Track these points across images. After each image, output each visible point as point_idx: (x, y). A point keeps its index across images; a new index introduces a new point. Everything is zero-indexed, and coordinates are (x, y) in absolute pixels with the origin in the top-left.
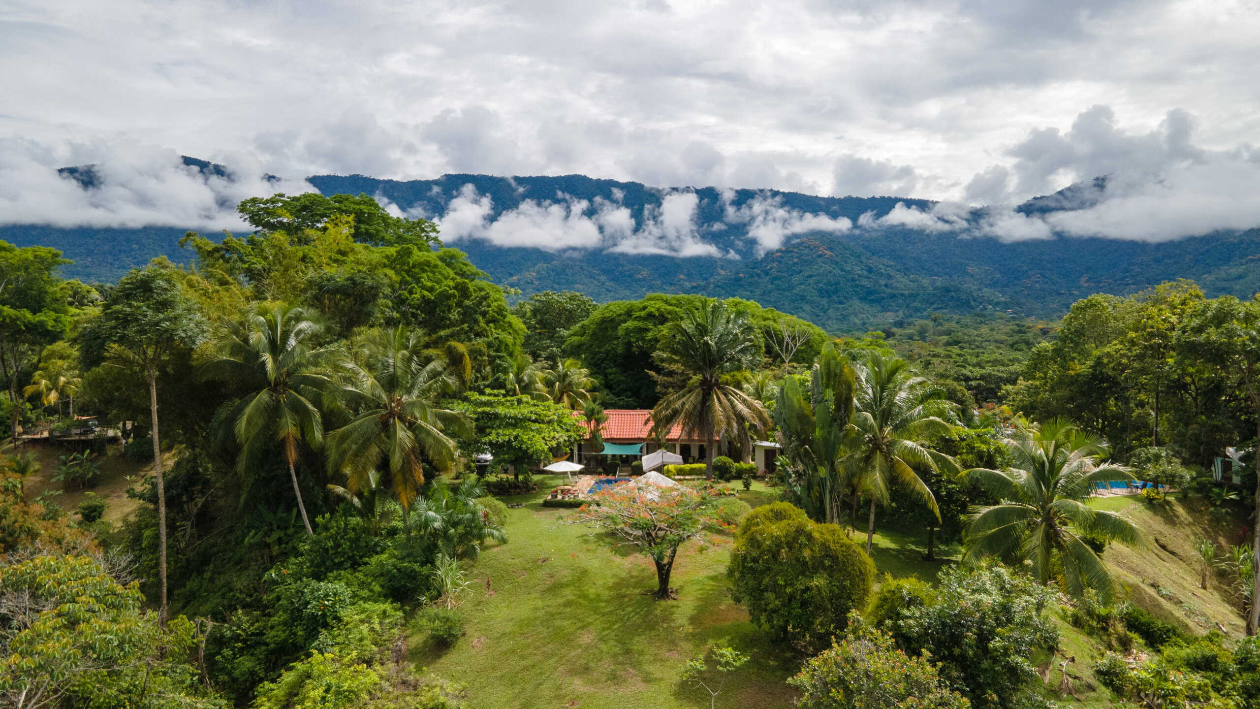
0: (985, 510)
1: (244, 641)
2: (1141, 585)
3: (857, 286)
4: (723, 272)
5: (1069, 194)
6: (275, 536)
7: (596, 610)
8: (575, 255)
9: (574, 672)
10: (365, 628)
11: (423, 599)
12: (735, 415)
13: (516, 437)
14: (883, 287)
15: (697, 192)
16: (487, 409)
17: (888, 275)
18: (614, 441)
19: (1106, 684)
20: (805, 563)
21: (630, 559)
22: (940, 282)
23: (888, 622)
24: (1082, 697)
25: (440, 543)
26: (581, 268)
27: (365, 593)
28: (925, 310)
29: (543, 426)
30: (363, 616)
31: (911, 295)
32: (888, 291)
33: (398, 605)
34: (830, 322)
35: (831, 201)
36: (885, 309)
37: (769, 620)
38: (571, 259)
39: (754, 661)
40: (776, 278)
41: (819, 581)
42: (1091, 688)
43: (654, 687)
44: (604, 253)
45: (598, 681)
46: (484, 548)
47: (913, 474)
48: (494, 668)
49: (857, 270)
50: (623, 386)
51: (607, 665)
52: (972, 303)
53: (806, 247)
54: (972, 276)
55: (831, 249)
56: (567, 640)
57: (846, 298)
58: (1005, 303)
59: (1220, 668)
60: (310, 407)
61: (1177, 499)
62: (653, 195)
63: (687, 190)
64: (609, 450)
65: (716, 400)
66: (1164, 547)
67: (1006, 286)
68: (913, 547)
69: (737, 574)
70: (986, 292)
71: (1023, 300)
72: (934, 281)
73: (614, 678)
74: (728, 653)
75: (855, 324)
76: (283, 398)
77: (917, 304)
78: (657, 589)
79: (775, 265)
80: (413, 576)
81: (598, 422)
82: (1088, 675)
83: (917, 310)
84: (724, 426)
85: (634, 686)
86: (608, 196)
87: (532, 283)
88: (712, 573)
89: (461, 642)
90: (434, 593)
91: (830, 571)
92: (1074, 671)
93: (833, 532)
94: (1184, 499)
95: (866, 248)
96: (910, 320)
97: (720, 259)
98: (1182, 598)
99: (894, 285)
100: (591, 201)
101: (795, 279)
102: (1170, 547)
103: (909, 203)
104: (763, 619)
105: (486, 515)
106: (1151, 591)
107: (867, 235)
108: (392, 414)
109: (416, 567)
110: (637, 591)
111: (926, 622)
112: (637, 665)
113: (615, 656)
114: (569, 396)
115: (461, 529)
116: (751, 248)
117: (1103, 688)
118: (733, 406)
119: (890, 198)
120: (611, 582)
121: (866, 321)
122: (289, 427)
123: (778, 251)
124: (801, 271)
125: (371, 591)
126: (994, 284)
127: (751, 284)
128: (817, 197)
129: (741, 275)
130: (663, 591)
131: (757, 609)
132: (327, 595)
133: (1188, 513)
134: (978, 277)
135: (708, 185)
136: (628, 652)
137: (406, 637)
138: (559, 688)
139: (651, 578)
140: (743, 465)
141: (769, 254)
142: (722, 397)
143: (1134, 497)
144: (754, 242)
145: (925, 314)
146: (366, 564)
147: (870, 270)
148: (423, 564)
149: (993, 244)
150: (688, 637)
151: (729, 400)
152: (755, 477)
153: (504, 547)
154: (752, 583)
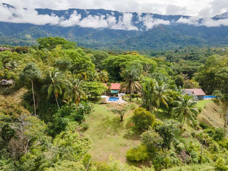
0: (175, 108)
1: (51, 127)
2: (206, 118)
3: (171, 38)
4: (138, 34)
5: (225, 14)
6: (53, 108)
7: (110, 123)
8: (102, 29)
9: (107, 134)
10: (73, 126)
11: (82, 121)
12: (135, 87)
13: (95, 91)
14: (177, 38)
15: (132, 13)
16: (90, 86)
17: (178, 35)
18: (113, 90)
19: (192, 136)
20: (144, 118)
21: (116, 114)
22: (191, 37)
23: (154, 128)
24: (188, 138)
25: (84, 111)
26: (103, 33)
27: (71, 120)
28: (187, 44)
29: (100, 89)
30: (72, 124)
31: (184, 40)
32: (178, 39)
33: (77, 122)
34: (163, 47)
35: (165, 16)
36: (177, 44)
37: (138, 126)
38: (100, 30)
39: (136, 132)
40: (151, 36)
41: (146, 121)
42: (190, 136)
43: (120, 136)
44: (108, 29)
45: (111, 135)
46: (91, 112)
47: (164, 101)
48: (95, 133)
49: (171, 34)
50: (114, 75)
51: (113, 133)
52: (199, 43)
53: (159, 28)
54: (199, 36)
55: (165, 29)
56: (106, 128)
57: (168, 41)
58: (207, 42)
59: (212, 133)
60: (60, 87)
61: (221, 100)
62: (121, 14)
63: (130, 13)
64: (112, 92)
65: (132, 85)
66: (215, 110)
67: (207, 38)
68: (166, 112)
69: (133, 119)
70: (202, 40)
71: (211, 42)
72: (189, 37)
73: (114, 135)
74: (131, 132)
75: (170, 48)
76: (54, 85)
77: (185, 43)
78: (121, 120)
79: (151, 33)
80: (79, 117)
81: (110, 86)
82: (190, 134)
83: (185, 44)
84: (133, 90)
85: (117, 136)
86: (110, 14)
87: (91, 37)
88: (130, 117)
89: (89, 128)
90: (83, 120)
91: (148, 119)
92: (188, 133)
93: (148, 113)
94: (222, 100)
95: (173, 28)
96: (183, 47)
97: (137, 31)
98: (213, 120)
99: (180, 38)
100: (106, 15)
101: (156, 36)
102: (216, 110)
103: (184, 17)
104: (137, 126)
105: (91, 107)
106: (208, 119)
107: (173, 25)
108: (74, 89)
109: (80, 115)
110: (117, 120)
111: (160, 128)
112: (117, 133)
113: (114, 131)
114: (103, 78)
115: (87, 109)
116: (145, 28)
117: (191, 136)
118: (135, 86)
119: (180, 15)
120: (113, 118)
121: (172, 47)
122: (56, 91)
123: (152, 29)
124: (157, 34)
125: (72, 119)
126: (204, 38)
127: (144, 37)
128: (162, 15)
129: (142, 35)
130: (122, 121)
131: (136, 124)
132: (65, 120)
133: (222, 103)
134: (200, 36)
135: (134, 12)
136: (116, 130)
137: (79, 127)
138: (105, 136)
139: (120, 118)
140: (137, 95)
141: (149, 30)
142: (133, 84)
143: (212, 100)
144: (145, 27)
145: (187, 45)
146: (70, 114)
147: (174, 34)
148: (81, 115)
149: (205, 28)
150: (126, 128)
151: (134, 84)
152: (139, 97)
153: (95, 112)
154: (135, 121)
